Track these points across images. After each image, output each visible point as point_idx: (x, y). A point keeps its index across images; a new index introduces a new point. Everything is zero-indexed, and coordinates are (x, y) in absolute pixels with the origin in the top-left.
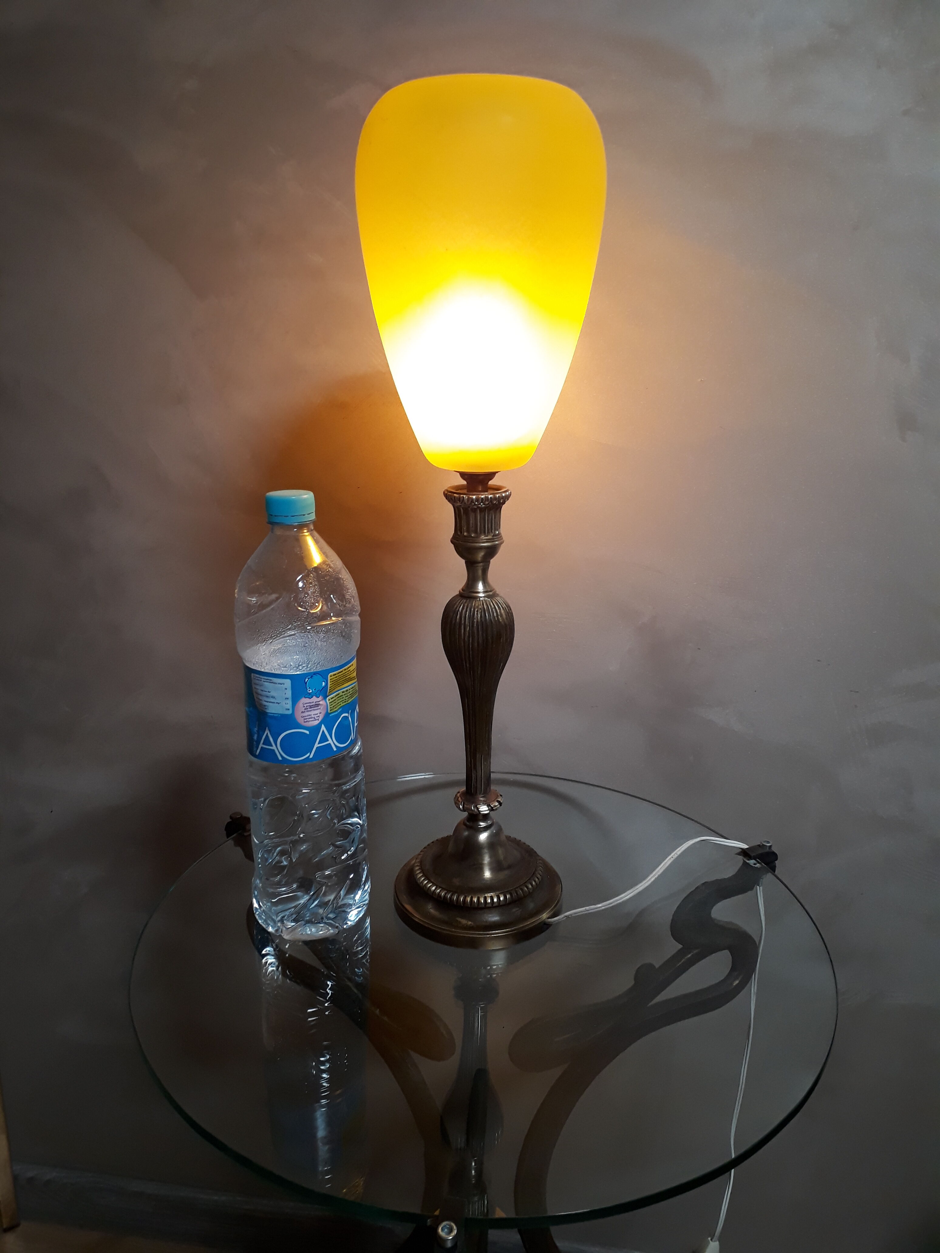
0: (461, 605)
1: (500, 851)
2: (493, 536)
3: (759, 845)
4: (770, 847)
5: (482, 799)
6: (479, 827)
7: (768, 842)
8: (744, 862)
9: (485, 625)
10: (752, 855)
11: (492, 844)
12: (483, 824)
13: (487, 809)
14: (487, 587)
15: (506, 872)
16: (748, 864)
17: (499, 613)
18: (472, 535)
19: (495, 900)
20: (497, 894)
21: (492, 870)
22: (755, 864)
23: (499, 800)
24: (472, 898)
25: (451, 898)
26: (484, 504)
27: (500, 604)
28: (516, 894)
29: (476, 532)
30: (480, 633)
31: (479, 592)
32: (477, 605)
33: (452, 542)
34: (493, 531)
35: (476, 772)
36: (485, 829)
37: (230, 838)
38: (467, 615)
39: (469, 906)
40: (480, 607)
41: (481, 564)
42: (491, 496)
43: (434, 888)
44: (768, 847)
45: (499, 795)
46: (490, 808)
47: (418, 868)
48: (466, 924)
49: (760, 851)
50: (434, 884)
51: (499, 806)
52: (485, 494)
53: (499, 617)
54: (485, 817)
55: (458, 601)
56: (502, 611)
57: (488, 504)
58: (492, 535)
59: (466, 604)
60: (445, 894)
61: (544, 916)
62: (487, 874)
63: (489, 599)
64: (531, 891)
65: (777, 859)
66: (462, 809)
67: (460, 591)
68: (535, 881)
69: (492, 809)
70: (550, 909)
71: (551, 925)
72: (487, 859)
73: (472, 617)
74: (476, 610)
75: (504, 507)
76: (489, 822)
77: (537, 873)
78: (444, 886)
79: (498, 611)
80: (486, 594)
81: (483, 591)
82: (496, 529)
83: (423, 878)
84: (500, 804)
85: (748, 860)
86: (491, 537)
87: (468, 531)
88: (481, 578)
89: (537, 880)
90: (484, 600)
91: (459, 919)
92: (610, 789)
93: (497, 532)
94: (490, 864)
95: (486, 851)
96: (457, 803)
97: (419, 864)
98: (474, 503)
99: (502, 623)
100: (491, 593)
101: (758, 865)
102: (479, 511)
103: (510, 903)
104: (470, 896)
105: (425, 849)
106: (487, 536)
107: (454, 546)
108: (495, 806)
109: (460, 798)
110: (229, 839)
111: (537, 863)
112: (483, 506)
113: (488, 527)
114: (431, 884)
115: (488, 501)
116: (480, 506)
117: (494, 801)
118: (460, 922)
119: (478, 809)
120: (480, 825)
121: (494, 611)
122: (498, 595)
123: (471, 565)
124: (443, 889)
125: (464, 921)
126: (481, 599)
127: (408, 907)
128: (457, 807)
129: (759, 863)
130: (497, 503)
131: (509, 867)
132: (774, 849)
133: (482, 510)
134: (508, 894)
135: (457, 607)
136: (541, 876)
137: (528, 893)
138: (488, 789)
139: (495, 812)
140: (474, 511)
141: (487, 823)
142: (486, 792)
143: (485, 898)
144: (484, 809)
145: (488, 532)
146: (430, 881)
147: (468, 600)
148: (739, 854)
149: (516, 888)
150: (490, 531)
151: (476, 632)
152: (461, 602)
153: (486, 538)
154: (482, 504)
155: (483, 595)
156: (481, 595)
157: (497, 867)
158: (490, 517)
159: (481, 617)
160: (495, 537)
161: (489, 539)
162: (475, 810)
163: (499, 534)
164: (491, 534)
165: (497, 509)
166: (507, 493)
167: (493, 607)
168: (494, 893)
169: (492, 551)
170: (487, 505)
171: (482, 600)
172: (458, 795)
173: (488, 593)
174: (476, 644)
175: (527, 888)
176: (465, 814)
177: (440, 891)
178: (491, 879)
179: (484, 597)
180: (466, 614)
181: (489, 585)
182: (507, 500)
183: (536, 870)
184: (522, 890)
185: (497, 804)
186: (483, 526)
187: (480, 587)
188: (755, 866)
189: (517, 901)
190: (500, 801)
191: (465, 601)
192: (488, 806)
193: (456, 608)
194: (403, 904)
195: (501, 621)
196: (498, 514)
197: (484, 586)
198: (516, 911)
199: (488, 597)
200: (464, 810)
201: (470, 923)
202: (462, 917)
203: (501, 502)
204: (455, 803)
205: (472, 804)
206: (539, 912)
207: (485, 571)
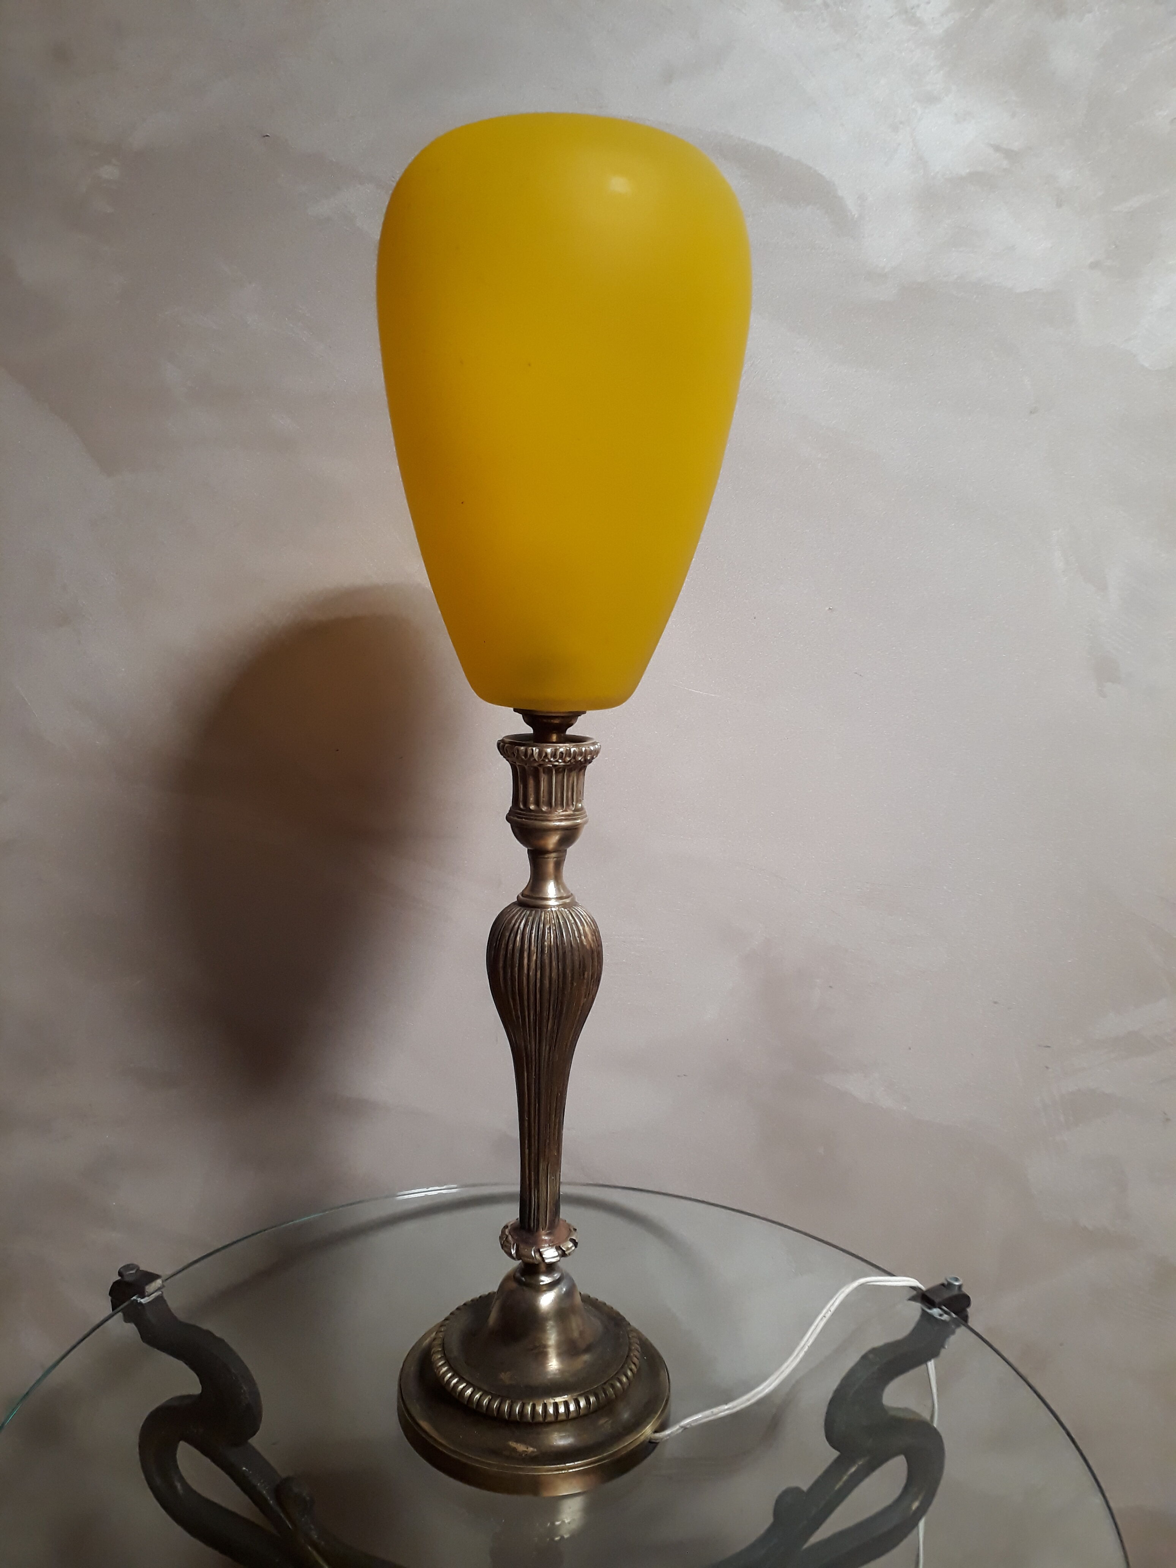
0: (523, 919)
1: (575, 1323)
2: (575, 811)
3: (943, 1285)
4: (960, 1287)
5: (546, 1238)
6: (541, 1283)
7: (957, 1280)
8: (924, 1314)
9: (562, 952)
10: (937, 1300)
11: (562, 1312)
12: (545, 1280)
13: (556, 1254)
14: (562, 891)
15: (586, 1357)
16: (931, 1316)
17: (582, 931)
18: (543, 809)
19: (572, 1407)
20: (574, 1397)
21: (560, 1355)
22: (941, 1315)
23: (574, 1238)
24: (534, 1407)
25: (499, 1408)
26: (564, 762)
27: (583, 917)
28: (604, 1395)
29: (550, 804)
30: (554, 964)
31: (547, 899)
32: (548, 919)
33: (508, 819)
34: (574, 803)
35: (538, 1191)
36: (551, 1286)
37: (119, 1309)
38: (533, 935)
39: (531, 1421)
40: (553, 922)
41: (553, 855)
42: (575, 749)
43: (469, 1392)
44: (957, 1288)
45: (572, 1230)
46: (560, 1252)
47: (439, 1356)
48: (526, 1451)
49: (947, 1294)
50: (469, 1384)
51: (573, 1248)
52: (566, 746)
53: (583, 937)
54: (551, 1268)
55: (517, 913)
56: (587, 929)
57: (570, 761)
58: (573, 809)
59: (531, 918)
60: (490, 1401)
61: (648, 1431)
62: (553, 1364)
63: (566, 910)
64: (626, 1387)
65: (968, 1305)
66: (515, 1256)
67: (518, 897)
68: (631, 1370)
69: (563, 1254)
70: (657, 1416)
71: (657, 1443)
72: (552, 1338)
73: (541, 938)
74: (548, 926)
75: (589, 767)
76: (557, 1276)
77: (632, 1354)
78: (485, 1388)
79: (581, 928)
80: (561, 902)
81: (555, 897)
82: (578, 801)
83: (449, 1375)
84: (575, 1244)
85: (930, 1308)
86: (572, 812)
87: (537, 803)
88: (553, 877)
89: (633, 1367)
90: (559, 910)
91: (513, 1444)
92: (703, 1202)
93: (580, 805)
94: (559, 1346)
95: (551, 1323)
96: (505, 1246)
97: (440, 1349)
98: (548, 759)
99: (588, 947)
100: (567, 901)
101: (945, 1317)
102: (554, 772)
103: (595, 1411)
104: (531, 1404)
105: (447, 1322)
106: (566, 811)
107: (511, 825)
108: (568, 1249)
109: (510, 1238)
110: (116, 1311)
111: (629, 1337)
112: (562, 764)
113: (567, 797)
114: (464, 1385)
115: (570, 757)
116: (557, 763)
117: (565, 1240)
118: (514, 1449)
119: (541, 1255)
120: (543, 1281)
121: (575, 929)
122: (576, 904)
123: (537, 856)
124: (485, 1393)
125: (521, 1448)
126: (553, 909)
127: (424, 1425)
128: (506, 1252)
129: (946, 1313)
130: (582, 760)
131: (588, 1350)
132: (965, 1290)
133: (559, 770)
134: (592, 1395)
135: (516, 921)
136: (638, 1359)
137: (622, 1390)
138: (557, 1220)
139: (570, 1257)
140: (549, 771)
141: (553, 1277)
142: (553, 1225)
143: (556, 1406)
144: (550, 1254)
145: (567, 804)
146: (462, 1380)
147: (534, 912)
148: (913, 1299)
149: (603, 1384)
150: (570, 802)
151: (547, 961)
152: (523, 914)
153: (564, 813)
154: (560, 761)
155: (557, 903)
156: (552, 903)
157: (569, 1350)
158: (571, 782)
159: (556, 937)
160: (577, 813)
161: (569, 815)
162: (538, 1256)
163: (582, 809)
164: (571, 807)
165: (580, 770)
166: (596, 746)
167: (573, 921)
168: (570, 1396)
169: (569, 835)
170: (568, 762)
171: (555, 911)
172: (507, 1231)
173: (564, 900)
174: (547, 982)
175: (621, 1382)
176: (517, 1263)
177: (481, 1397)
178: (561, 1371)
179: (558, 906)
180: (531, 934)
181: (565, 888)
182: (596, 757)
183: (630, 1350)
184: (613, 1386)
185: (570, 1245)
186: (559, 795)
187: (551, 889)
188: (942, 1318)
189: (605, 1408)
190: (575, 1240)
191: (528, 912)
192: (558, 1248)
193: (515, 924)
194: (418, 1420)
195: (585, 943)
196: (581, 777)
197: (558, 890)
198: (605, 1424)
199: (564, 905)
200: (519, 1256)
201: (531, 1449)
202: (517, 1441)
203: (589, 758)
204: (503, 1246)
205: (533, 1247)
206: (637, 1424)
207: (558, 865)
